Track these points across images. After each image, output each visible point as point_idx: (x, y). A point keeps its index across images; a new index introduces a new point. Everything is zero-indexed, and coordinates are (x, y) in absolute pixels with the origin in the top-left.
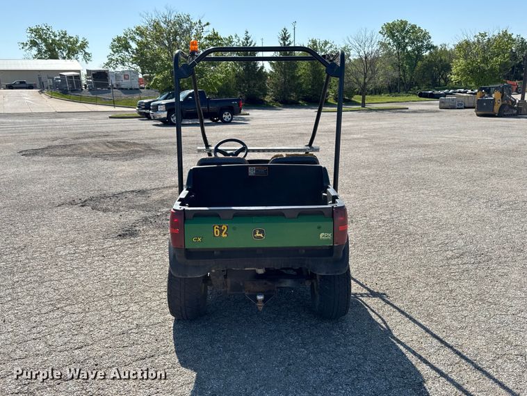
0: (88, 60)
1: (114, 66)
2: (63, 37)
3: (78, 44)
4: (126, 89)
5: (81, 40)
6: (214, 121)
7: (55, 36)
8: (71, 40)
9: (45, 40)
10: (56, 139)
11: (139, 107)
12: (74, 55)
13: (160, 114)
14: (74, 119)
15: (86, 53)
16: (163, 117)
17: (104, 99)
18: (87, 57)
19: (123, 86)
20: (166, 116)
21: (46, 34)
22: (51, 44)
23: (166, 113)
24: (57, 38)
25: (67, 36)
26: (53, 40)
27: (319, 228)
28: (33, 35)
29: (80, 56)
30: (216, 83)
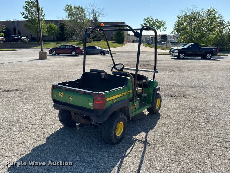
0: (165, 30)
1: (175, 33)
2: (156, 21)
3: (162, 24)
4: (173, 43)
5: (163, 22)
6: (202, 58)
7: (153, 21)
8: (159, 22)
9: (149, 23)
10: (126, 62)
11: (170, 50)
12: (159, 29)
13: (175, 54)
14: (145, 55)
15: (164, 28)
16: (176, 55)
17: (163, 47)
18: (165, 29)
19: (172, 42)
20: (177, 55)
21: (150, 20)
22: (151, 24)
23: (178, 53)
24: (154, 22)
25: (158, 21)
26: (153, 23)
27: (89, 100)
28: (146, 21)
29: (162, 29)
30: (211, 40)
